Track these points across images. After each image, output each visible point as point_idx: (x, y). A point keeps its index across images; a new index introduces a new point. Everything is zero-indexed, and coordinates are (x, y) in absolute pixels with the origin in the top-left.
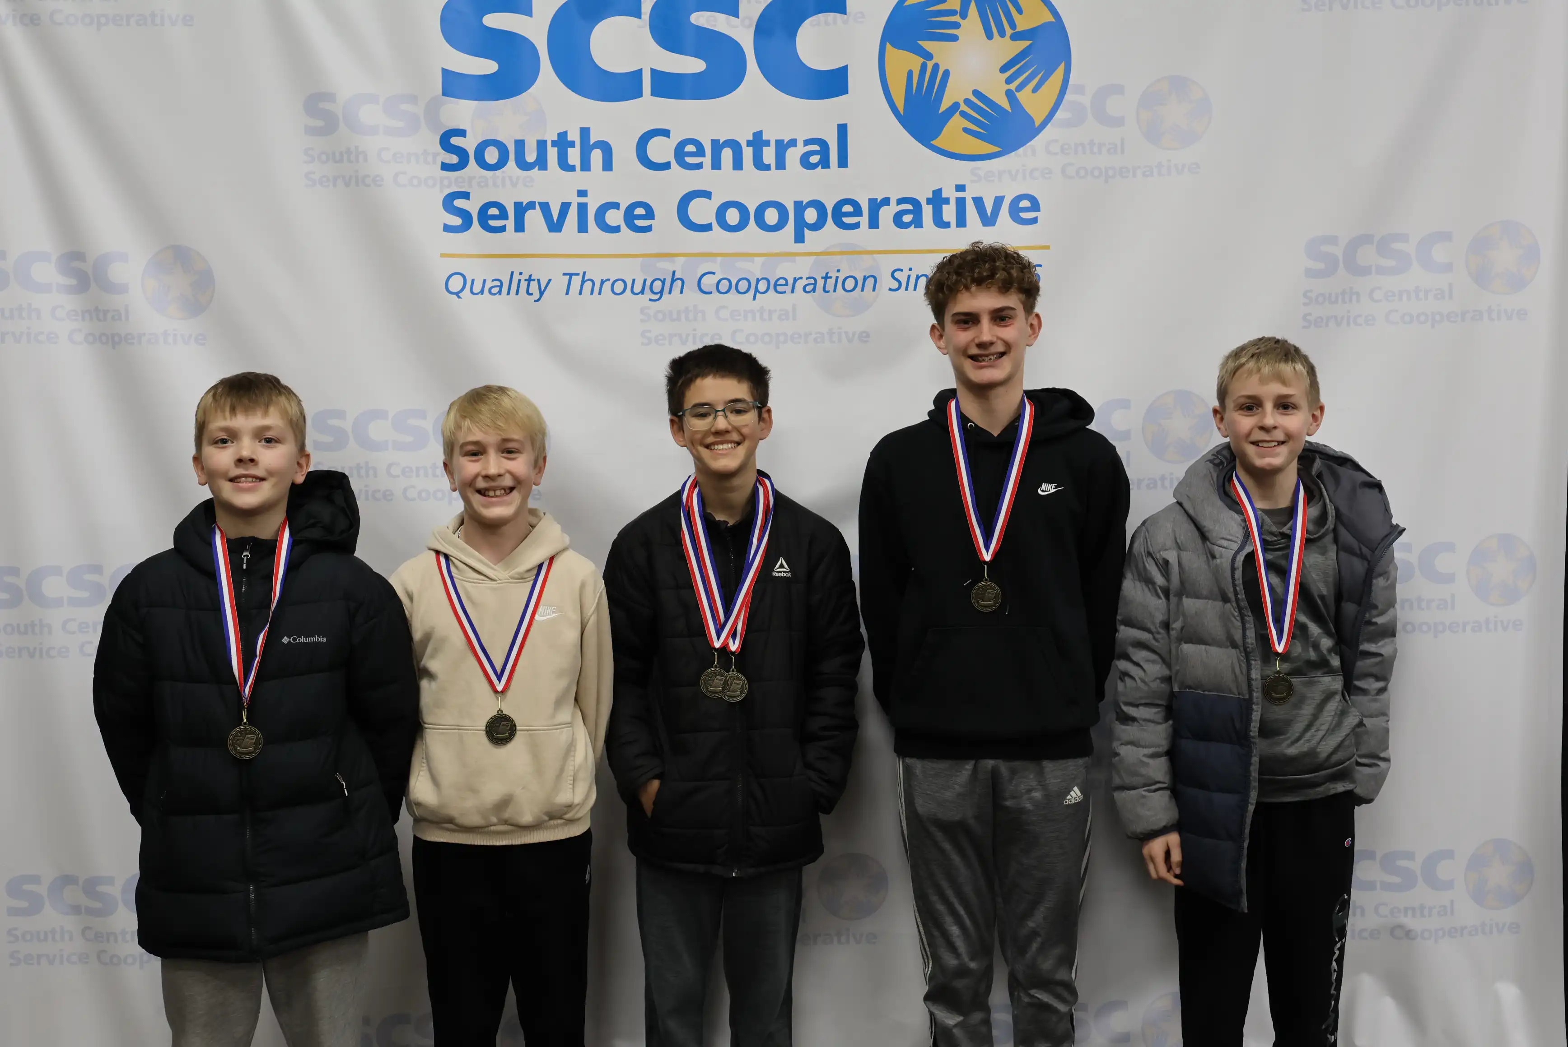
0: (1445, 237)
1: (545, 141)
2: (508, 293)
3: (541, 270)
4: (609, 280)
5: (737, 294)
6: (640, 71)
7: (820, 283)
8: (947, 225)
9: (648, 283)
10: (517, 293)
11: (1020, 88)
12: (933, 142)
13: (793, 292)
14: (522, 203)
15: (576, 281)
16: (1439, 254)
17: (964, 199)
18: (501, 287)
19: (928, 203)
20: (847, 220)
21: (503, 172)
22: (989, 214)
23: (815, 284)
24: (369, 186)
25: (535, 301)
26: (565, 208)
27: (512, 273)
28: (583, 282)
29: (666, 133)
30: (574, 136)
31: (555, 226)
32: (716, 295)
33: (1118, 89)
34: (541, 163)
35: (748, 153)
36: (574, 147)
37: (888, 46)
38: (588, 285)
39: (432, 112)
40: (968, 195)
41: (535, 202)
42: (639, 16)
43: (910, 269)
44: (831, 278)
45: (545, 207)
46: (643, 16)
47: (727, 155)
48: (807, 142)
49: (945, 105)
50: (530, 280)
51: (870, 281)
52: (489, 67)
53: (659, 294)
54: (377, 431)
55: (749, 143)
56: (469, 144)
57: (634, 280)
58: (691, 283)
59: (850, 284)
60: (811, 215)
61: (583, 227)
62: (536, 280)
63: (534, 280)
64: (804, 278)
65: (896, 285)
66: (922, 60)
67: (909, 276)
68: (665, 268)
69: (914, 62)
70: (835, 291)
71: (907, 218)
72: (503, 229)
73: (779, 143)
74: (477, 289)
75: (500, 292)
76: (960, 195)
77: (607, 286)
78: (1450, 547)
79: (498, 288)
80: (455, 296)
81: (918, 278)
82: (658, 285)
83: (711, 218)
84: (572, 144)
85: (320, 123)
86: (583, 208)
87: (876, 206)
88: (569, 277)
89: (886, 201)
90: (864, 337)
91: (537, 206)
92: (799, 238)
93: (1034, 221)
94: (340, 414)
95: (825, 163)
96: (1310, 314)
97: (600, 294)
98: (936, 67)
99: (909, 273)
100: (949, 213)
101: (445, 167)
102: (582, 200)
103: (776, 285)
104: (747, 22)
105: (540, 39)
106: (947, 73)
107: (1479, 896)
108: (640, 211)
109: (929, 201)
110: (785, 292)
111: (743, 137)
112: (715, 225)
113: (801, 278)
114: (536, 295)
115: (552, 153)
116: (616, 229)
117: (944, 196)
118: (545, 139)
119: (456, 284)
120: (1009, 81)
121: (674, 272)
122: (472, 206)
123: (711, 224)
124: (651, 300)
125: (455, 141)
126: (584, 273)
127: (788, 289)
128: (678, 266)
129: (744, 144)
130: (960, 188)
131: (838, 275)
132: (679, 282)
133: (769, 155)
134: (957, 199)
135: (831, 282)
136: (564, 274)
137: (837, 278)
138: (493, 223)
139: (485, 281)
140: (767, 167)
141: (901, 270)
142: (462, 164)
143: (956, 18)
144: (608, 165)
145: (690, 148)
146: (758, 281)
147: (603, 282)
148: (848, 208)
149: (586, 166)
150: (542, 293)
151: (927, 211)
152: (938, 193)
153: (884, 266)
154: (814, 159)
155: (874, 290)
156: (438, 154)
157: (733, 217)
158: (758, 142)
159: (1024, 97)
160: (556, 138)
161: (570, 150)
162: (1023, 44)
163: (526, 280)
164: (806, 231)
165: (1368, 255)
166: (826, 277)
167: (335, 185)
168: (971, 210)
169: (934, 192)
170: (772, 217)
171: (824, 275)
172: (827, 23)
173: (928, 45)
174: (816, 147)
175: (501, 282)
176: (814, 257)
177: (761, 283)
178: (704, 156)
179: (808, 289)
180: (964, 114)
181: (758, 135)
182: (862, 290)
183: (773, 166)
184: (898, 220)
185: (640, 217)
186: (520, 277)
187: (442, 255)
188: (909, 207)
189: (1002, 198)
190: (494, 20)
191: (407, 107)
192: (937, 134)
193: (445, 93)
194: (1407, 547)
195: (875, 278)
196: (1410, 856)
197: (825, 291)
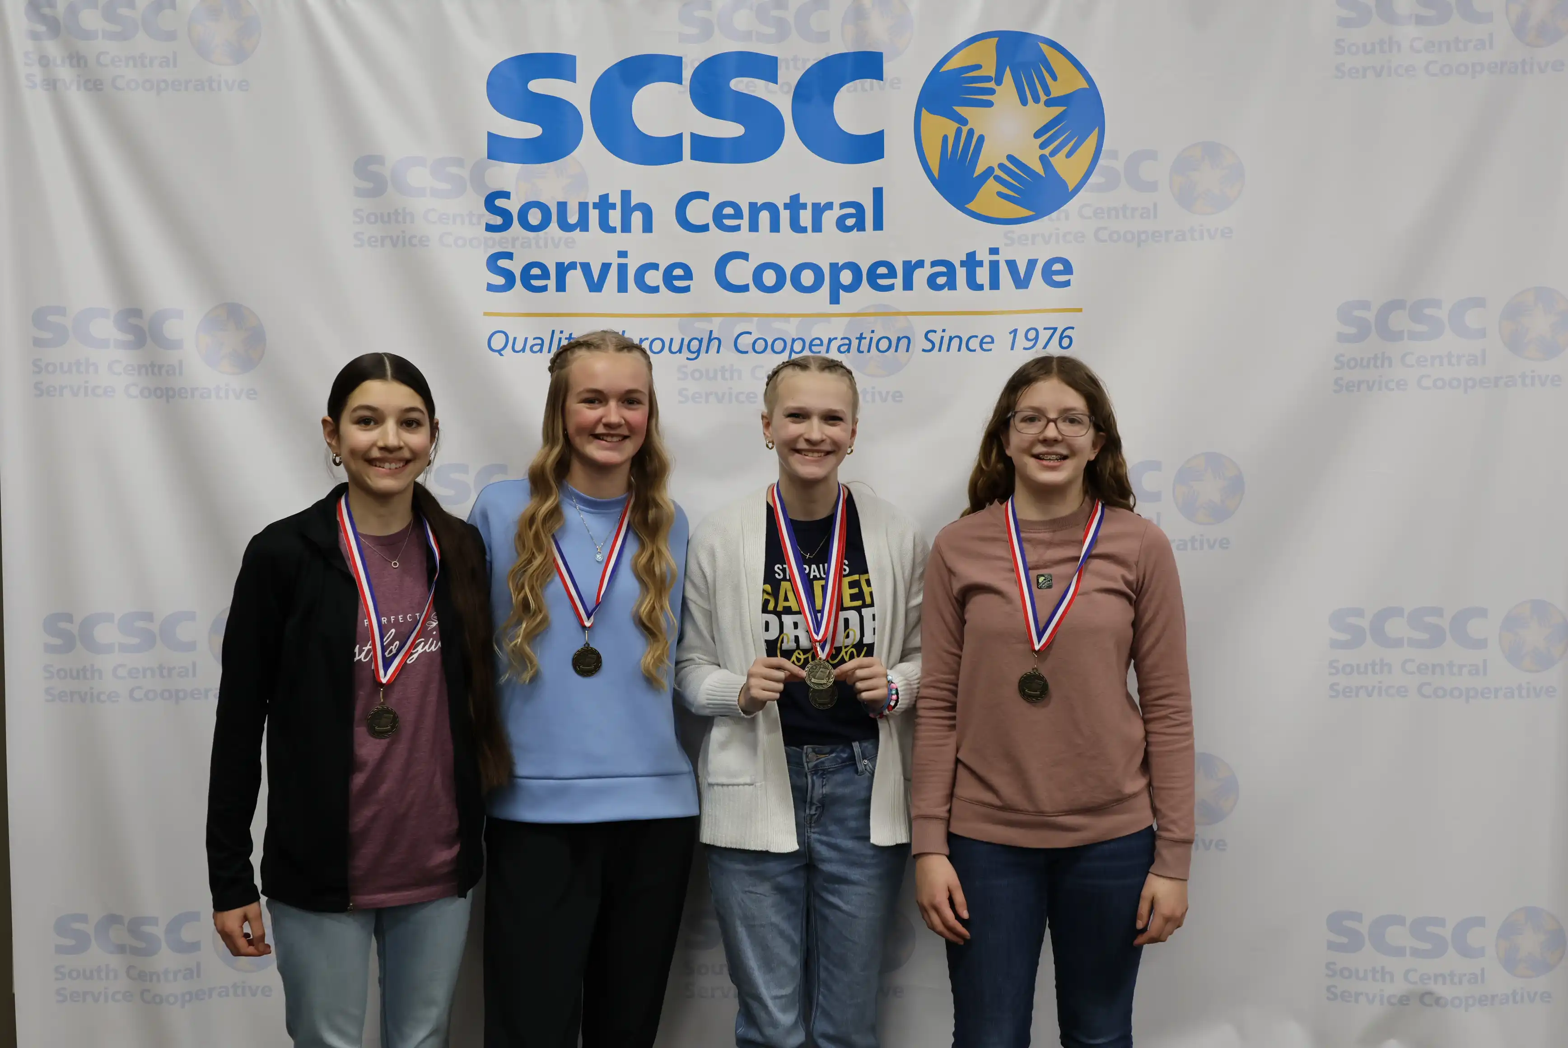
0: (1479, 302)
1: (587, 204)
5: (774, 354)
6: (680, 136)
7: (855, 343)
8: (980, 287)
9: (686, 343)
11: (1053, 153)
12: (967, 206)
14: (564, 263)
16: (1472, 318)
17: (998, 262)
18: (542, 345)
19: (962, 266)
20: (881, 282)
21: (546, 233)
22: (1022, 278)
23: (849, 345)
24: (415, 246)
26: (606, 267)
27: (553, 332)
29: (704, 196)
30: (615, 198)
31: (595, 286)
32: (752, 354)
33: (1152, 155)
34: (583, 224)
35: (785, 216)
36: (615, 209)
37: (924, 112)
39: (478, 175)
40: (1001, 258)
41: (576, 262)
42: (679, 81)
43: (944, 331)
44: (865, 338)
45: (586, 268)
46: (684, 82)
47: (764, 217)
48: (843, 206)
49: (979, 170)
51: (904, 342)
52: (533, 131)
53: (696, 353)
55: (786, 206)
56: (513, 206)
57: (672, 340)
58: (727, 343)
59: (884, 345)
60: (846, 277)
61: (622, 287)
64: (839, 338)
65: (930, 346)
66: (957, 125)
67: (942, 338)
68: (702, 328)
69: (950, 127)
70: (869, 351)
71: (941, 280)
72: (544, 289)
73: (816, 206)
74: (518, 347)
75: (541, 350)
76: (994, 258)
78: (1482, 613)
79: (539, 347)
80: (497, 353)
81: (951, 339)
82: (695, 345)
83: (748, 280)
84: (613, 206)
85: (369, 185)
86: (622, 269)
87: (910, 268)
89: (920, 264)
90: (897, 396)
91: (578, 265)
92: (835, 299)
93: (1067, 284)
95: (860, 226)
96: (1341, 379)
98: (971, 132)
99: (943, 334)
100: (983, 275)
101: (490, 228)
102: (623, 261)
103: (811, 345)
104: (786, 88)
105: (583, 105)
106: (981, 139)
107: (1510, 962)
108: (678, 272)
109: (963, 264)
111: (780, 200)
112: (752, 286)
113: (836, 338)
115: (594, 215)
116: (655, 290)
117: (978, 258)
118: (586, 201)
119: (498, 342)
120: (1043, 146)
121: (711, 332)
122: (515, 267)
123: (747, 285)
124: (688, 359)
125: (500, 203)
128: (716, 326)
129: (781, 208)
130: (994, 251)
131: (872, 335)
132: (716, 342)
133: (806, 218)
134: (991, 262)
135: (865, 343)
137: (871, 339)
138: (535, 283)
139: (526, 339)
140: (804, 230)
141: (935, 332)
142: (506, 225)
143: (992, 85)
144: (648, 227)
145: (729, 211)
146: (794, 341)
148: (882, 270)
149: (626, 227)
151: (961, 274)
152: (971, 255)
153: (919, 326)
154: (850, 222)
155: (907, 351)
156: (483, 215)
157: (770, 278)
158: (795, 205)
159: (1059, 162)
160: (597, 201)
161: (611, 212)
162: (1057, 110)
164: (841, 291)
165: (1399, 321)
166: (861, 338)
167: (383, 245)
168: (1004, 273)
169: (968, 255)
170: (807, 277)
171: (859, 336)
172: (864, 90)
173: (962, 110)
174: (852, 211)
175: (542, 340)
176: (847, 319)
177: (796, 342)
178: (742, 218)
179: (843, 349)
180: (998, 179)
181: (795, 198)
182: (896, 351)
183: (810, 229)
184: (932, 282)
185: (679, 278)
186: (561, 335)
187: (485, 314)
188: (943, 269)
189: (1036, 261)
190: (538, 86)
191: (454, 170)
192: (971, 198)
193: (491, 156)
194: (1438, 612)
195: (908, 339)
196: (1440, 922)
197: (859, 351)
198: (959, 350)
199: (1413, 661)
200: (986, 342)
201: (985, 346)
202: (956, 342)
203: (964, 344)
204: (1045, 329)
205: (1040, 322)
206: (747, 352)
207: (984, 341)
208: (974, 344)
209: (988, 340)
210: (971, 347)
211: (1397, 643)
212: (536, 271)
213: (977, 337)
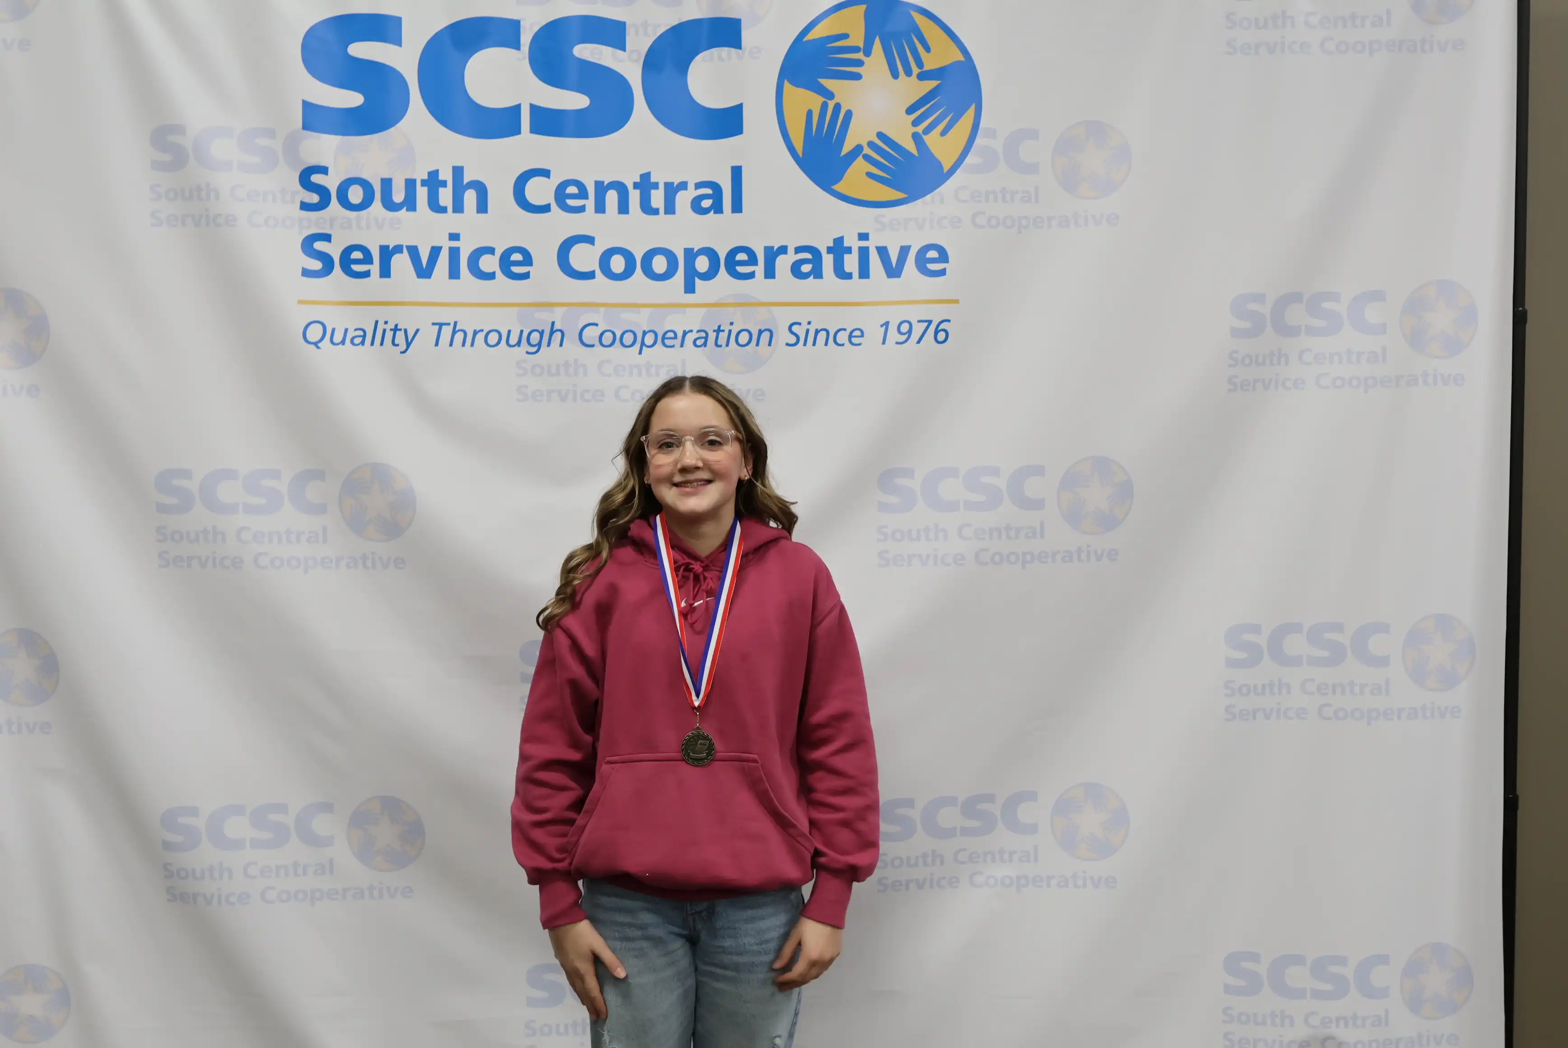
0: (1378, 296)
1: (414, 180)
2: (372, 344)
3: (408, 319)
4: (482, 330)
5: (624, 348)
6: (518, 108)
7: (712, 336)
8: (849, 276)
9: (525, 335)
10: (382, 344)
11: (927, 131)
12: (834, 187)
13: (682, 346)
14: (389, 246)
15: (447, 331)
16: (1373, 314)
17: (867, 248)
18: (364, 337)
19: (828, 253)
20: (741, 269)
21: (368, 213)
22: (894, 266)
23: (706, 338)
24: (220, 225)
25: (402, 353)
26: (435, 252)
27: (377, 322)
28: (454, 332)
29: (546, 173)
30: (446, 175)
31: (424, 272)
32: (598, 348)
33: (1032, 134)
34: (410, 203)
35: (634, 197)
36: (446, 186)
37: (787, 84)
38: (459, 337)
39: (291, 146)
40: (871, 244)
41: (402, 246)
42: (517, 47)
43: (809, 323)
44: (723, 331)
45: (413, 252)
46: (522, 48)
47: (612, 197)
48: (698, 186)
49: (847, 148)
50: (396, 329)
51: (766, 336)
52: (353, 99)
53: (537, 347)
54: (227, 492)
55: (636, 186)
56: (331, 182)
57: (509, 331)
58: (571, 335)
59: (744, 338)
60: (702, 264)
61: (454, 273)
62: (403, 330)
63: (400, 330)
64: (695, 331)
65: (793, 340)
66: (823, 99)
67: (808, 331)
68: (543, 319)
69: (815, 101)
70: (727, 345)
71: (806, 268)
72: (366, 274)
73: (667, 185)
74: (338, 338)
75: (363, 343)
76: (864, 244)
77: (480, 337)
78: (1383, 628)
79: (361, 338)
80: (313, 346)
81: (817, 332)
82: (535, 337)
83: (595, 266)
84: (444, 184)
86: (454, 253)
87: (772, 254)
88: (439, 328)
89: (783, 250)
90: (759, 395)
91: (405, 249)
92: (690, 288)
93: (943, 272)
94: (186, 474)
95: (717, 208)
96: (1236, 377)
97: (472, 345)
98: (838, 107)
100: (851, 263)
101: (305, 206)
102: (454, 244)
103: (664, 338)
104: (635, 56)
105: (409, 71)
106: (849, 114)
107: (1415, 1003)
108: (517, 257)
109: (830, 250)
110: (673, 346)
111: (630, 179)
112: (598, 273)
113: (691, 331)
114: (403, 346)
115: (422, 193)
116: (491, 276)
117: (846, 244)
118: (414, 178)
119: (315, 333)
120: (915, 123)
121: (553, 323)
122: (334, 250)
123: (593, 272)
124: (527, 353)
125: (316, 178)
126: (456, 323)
127: (677, 342)
128: (558, 316)
129: (630, 187)
130: (863, 237)
131: (731, 327)
132: (559, 334)
133: (657, 198)
134: (860, 249)
135: (723, 336)
136: (434, 324)
137: (730, 331)
138: (356, 268)
139: (346, 330)
140: (656, 212)
141: (800, 324)
142: (323, 204)
143: (860, 56)
144: (482, 207)
145: (572, 190)
146: (645, 333)
147: (475, 333)
148: (742, 257)
149: (458, 207)
150: (408, 345)
151: (828, 261)
152: (839, 241)
153: (782, 318)
154: (706, 203)
155: (770, 345)
156: (297, 192)
157: (618, 264)
158: (645, 184)
159: (932, 140)
160: (426, 177)
161: (441, 190)
162: (932, 84)
163: (391, 330)
164: (697, 280)
165: (1296, 315)
166: (719, 331)
167: (183, 225)
168: (875, 260)
169: (835, 240)
170: (660, 264)
171: (716, 328)
172: (720, 59)
173: (828, 83)
174: (709, 191)
175: (364, 331)
176: (704, 310)
177: (647, 335)
178: (587, 198)
179: (699, 342)
180: (867, 158)
181: (645, 177)
182: (757, 344)
183: (662, 211)
184: (796, 270)
185: (517, 263)
186: (385, 326)
187: (301, 302)
188: (808, 256)
189: (909, 247)
190: (360, 50)
191: (262, 142)
192: (838, 178)
193: (305, 127)
194: (1338, 628)
195: (771, 331)
196: (1342, 961)
197: (717, 345)
198: (826, 344)
199: (1313, 680)
200: (855, 336)
201: (854, 340)
202: (822, 336)
203: (831, 337)
204: (919, 321)
205: (914, 314)
206: (593, 346)
207: (853, 334)
208: (843, 337)
209: (857, 333)
210: (839, 341)
211: (1295, 661)
212: (357, 255)
213: (845, 330)
